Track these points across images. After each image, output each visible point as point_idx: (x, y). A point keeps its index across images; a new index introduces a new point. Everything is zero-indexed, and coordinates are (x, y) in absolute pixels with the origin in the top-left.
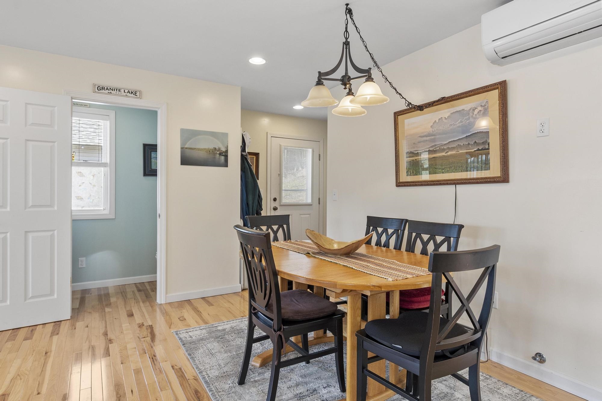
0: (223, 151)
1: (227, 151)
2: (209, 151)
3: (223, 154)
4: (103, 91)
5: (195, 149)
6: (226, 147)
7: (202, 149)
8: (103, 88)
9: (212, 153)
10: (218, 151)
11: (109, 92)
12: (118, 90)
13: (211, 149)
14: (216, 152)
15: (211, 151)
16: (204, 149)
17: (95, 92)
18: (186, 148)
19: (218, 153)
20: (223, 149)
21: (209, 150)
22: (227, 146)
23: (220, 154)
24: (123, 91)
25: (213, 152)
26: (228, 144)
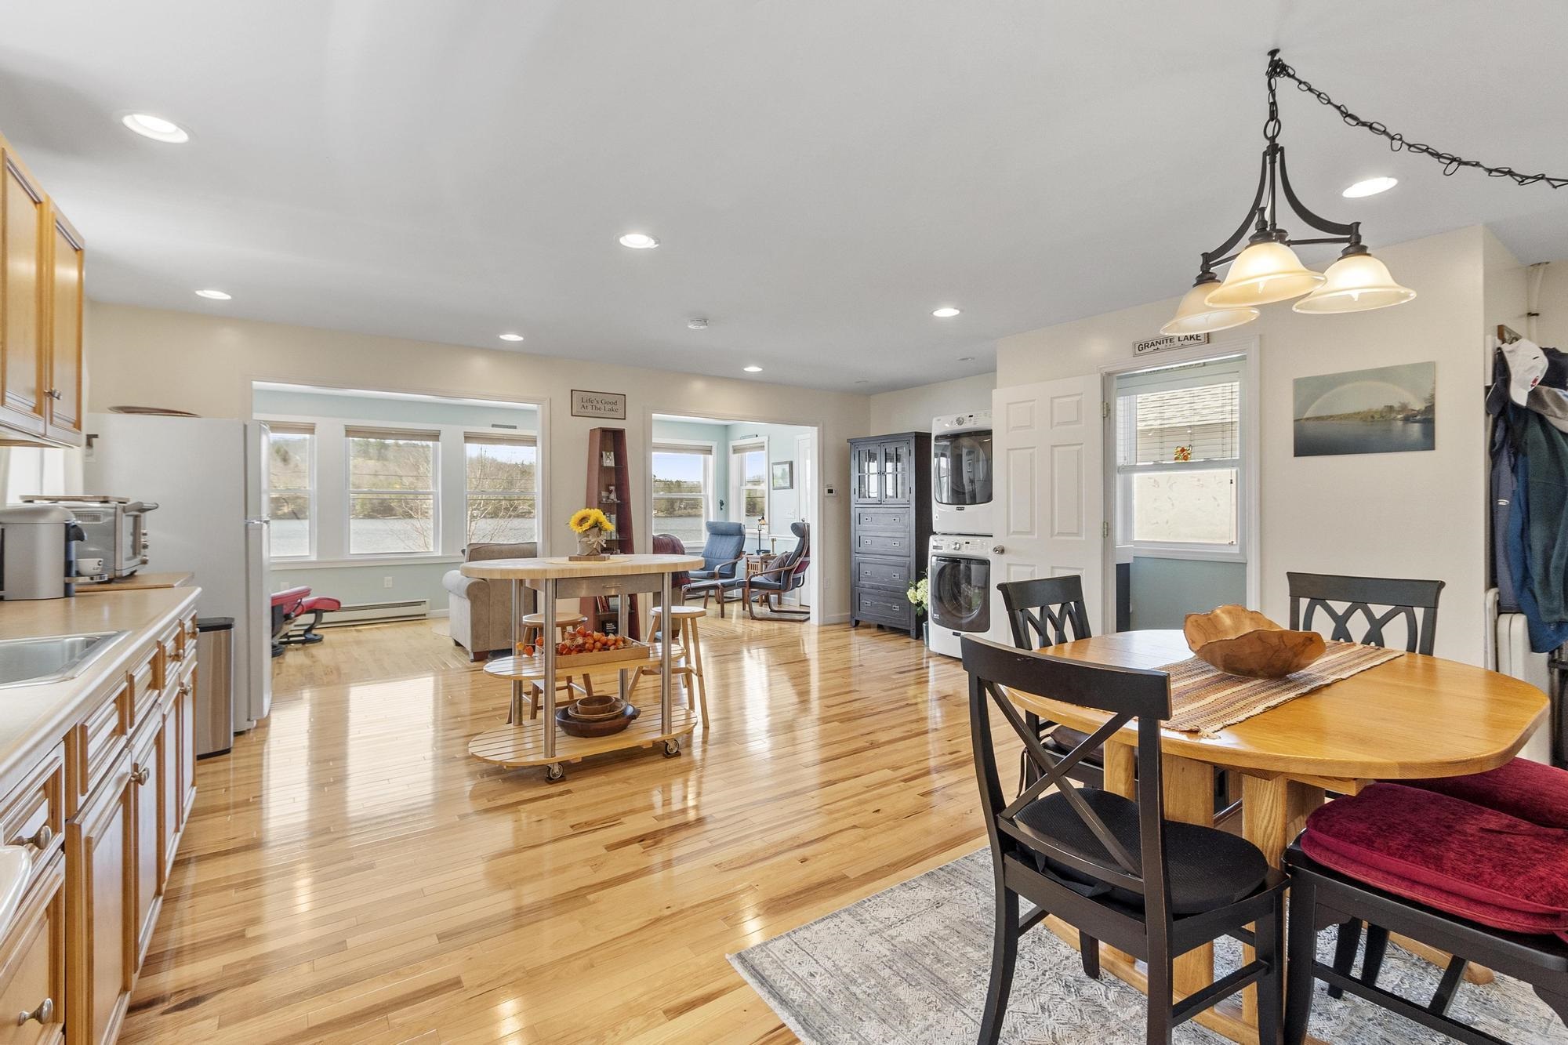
0: (1418, 411)
1: (1430, 409)
2: (1373, 417)
3: (1418, 417)
4: (1147, 350)
5: (1331, 417)
6: (1426, 400)
7: (1349, 415)
8: (1146, 346)
9: (1381, 419)
10: (1399, 412)
11: (1156, 347)
12: (1169, 341)
13: (1376, 412)
14: (1393, 415)
15: (1376, 416)
16: (1355, 414)
17: (1135, 355)
18: (1307, 419)
19: (1399, 416)
20: (1418, 405)
21: (1371, 414)
22: (1433, 397)
23: (1408, 419)
24: (1176, 340)
25: (1383, 417)
26: (1434, 389)
